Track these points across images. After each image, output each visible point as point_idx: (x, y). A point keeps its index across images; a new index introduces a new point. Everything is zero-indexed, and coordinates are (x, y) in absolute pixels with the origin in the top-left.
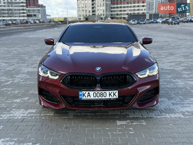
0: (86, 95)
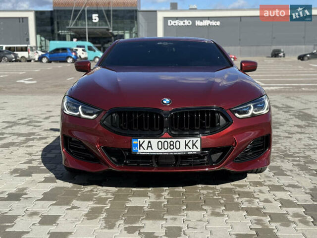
0: (145, 145)
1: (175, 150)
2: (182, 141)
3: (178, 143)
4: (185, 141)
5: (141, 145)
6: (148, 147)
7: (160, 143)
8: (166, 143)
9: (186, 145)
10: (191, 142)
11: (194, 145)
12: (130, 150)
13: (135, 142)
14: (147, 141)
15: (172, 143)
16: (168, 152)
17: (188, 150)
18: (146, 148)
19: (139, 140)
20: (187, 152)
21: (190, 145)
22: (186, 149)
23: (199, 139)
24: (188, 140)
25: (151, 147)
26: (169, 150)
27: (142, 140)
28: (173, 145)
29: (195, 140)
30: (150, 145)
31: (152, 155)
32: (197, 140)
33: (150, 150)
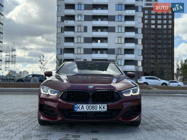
0: (80, 107)
1: (95, 110)
2: (98, 105)
3: (96, 106)
4: (100, 106)
5: (78, 108)
7: (87, 107)
8: (90, 107)
9: (100, 108)
10: (102, 106)
11: (104, 107)
12: (73, 110)
13: (75, 106)
14: (81, 105)
15: (93, 107)
17: (101, 110)
18: (81, 109)
19: (77, 105)
26: (92, 110)
27: (79, 105)
28: (94, 107)
29: (104, 105)
30: (83, 108)
31: (83, 112)
32: (105, 105)
33: (82, 110)
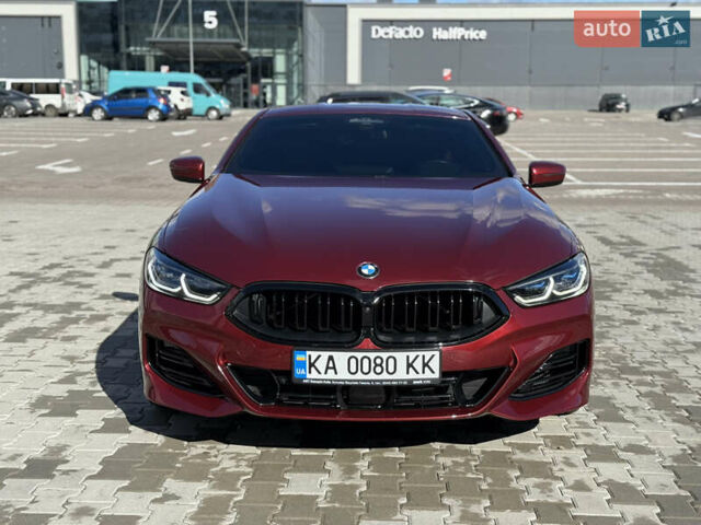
0: (321, 364)
2: (401, 356)
4: (408, 357)
6: (328, 368)
8: (366, 362)
9: (410, 365)
10: (420, 359)
12: (289, 373)
13: (299, 357)
14: (325, 355)
16: (370, 381)
17: (412, 375)
18: (323, 371)
19: (308, 353)
20: (411, 381)
21: (418, 365)
22: (408, 373)
23: (437, 354)
24: (412, 355)
25: (334, 368)
26: (372, 376)
27: (314, 354)
29: (428, 354)
31: (336, 386)
32: (433, 356)
33: (331, 375)
